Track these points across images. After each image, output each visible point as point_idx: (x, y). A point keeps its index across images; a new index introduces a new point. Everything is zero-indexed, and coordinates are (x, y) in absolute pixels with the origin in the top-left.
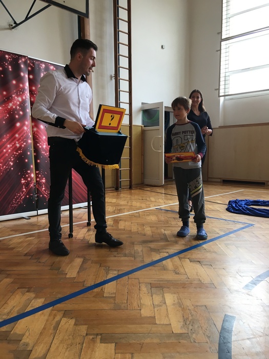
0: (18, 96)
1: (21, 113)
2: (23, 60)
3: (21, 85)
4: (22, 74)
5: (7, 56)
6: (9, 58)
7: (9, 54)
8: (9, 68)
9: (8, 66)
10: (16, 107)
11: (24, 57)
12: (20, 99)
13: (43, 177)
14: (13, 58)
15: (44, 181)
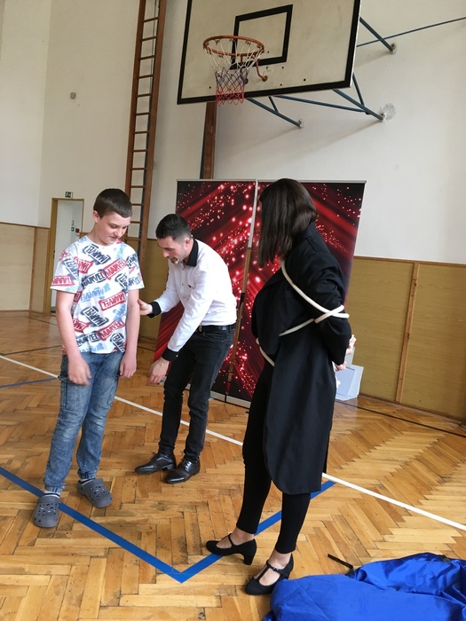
0: (234, 238)
1: (233, 259)
2: (250, 187)
3: (241, 223)
4: (245, 207)
5: (232, 187)
6: (234, 189)
7: (234, 183)
8: (231, 202)
9: (230, 200)
10: (229, 252)
11: (252, 183)
12: (236, 241)
13: (244, 353)
14: (238, 188)
15: (245, 358)
